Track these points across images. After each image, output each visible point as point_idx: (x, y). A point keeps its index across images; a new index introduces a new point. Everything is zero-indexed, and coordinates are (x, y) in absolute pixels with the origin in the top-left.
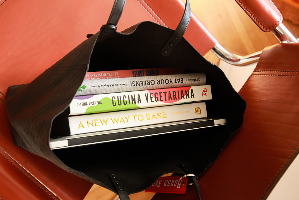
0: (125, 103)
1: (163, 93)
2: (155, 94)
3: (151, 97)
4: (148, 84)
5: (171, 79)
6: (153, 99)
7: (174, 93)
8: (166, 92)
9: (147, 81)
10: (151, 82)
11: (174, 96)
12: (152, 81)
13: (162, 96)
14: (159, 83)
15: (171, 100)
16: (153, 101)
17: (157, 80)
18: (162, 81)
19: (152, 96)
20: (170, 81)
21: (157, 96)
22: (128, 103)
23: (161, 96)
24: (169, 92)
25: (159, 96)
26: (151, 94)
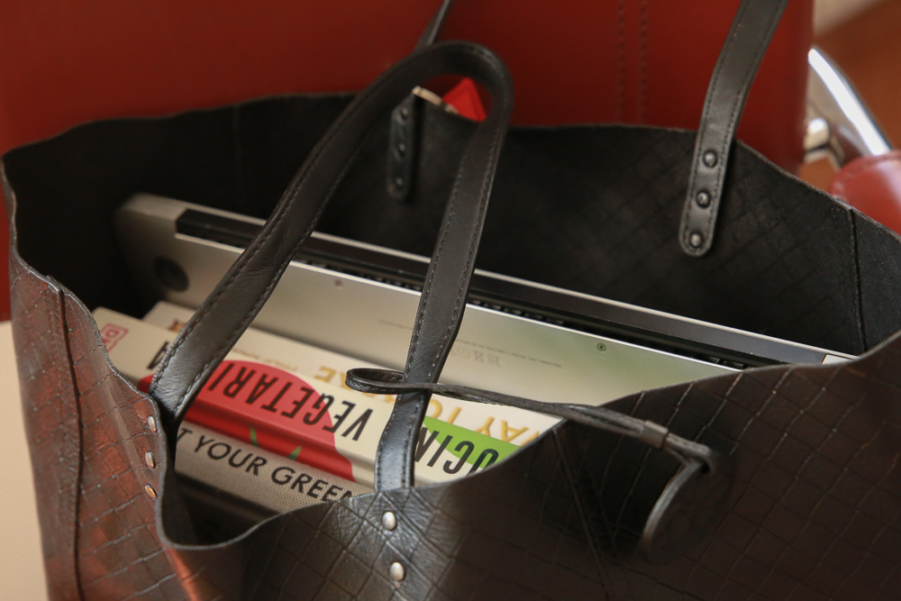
0: (465, 448)
1: (279, 412)
2: (315, 421)
3: (341, 419)
4: (304, 479)
5: (197, 450)
6: (336, 409)
7: (232, 390)
8: (264, 407)
9: (301, 490)
10: (289, 478)
11: (240, 382)
12: (282, 483)
13: (295, 402)
14: (260, 462)
15: (264, 376)
16: (345, 403)
17: (256, 472)
18: (237, 460)
19: (334, 421)
20: (205, 448)
21: (315, 412)
22: (453, 444)
23: (299, 405)
24: (251, 400)
25: (308, 407)
26: (334, 429)
